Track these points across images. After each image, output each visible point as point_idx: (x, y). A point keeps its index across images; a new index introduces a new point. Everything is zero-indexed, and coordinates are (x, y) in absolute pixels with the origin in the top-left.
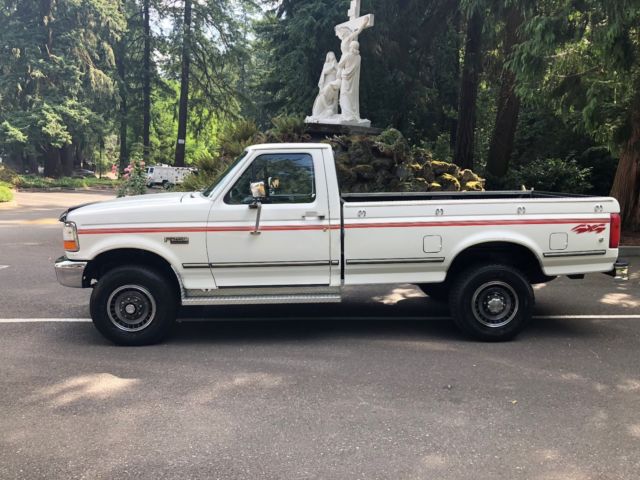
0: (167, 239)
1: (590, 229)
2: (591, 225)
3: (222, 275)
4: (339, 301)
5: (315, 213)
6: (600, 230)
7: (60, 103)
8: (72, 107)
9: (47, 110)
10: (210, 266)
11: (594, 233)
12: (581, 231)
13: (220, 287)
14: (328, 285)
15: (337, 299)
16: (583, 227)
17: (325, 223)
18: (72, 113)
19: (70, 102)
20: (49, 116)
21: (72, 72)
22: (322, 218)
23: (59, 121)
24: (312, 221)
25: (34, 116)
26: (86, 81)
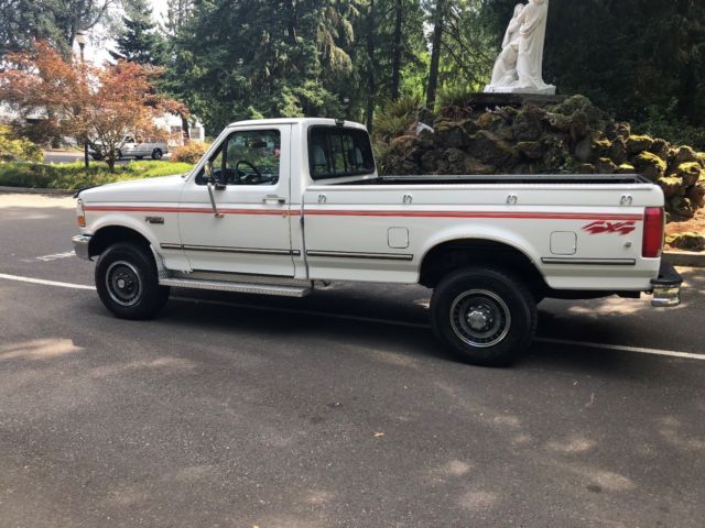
0: (148, 219)
1: (611, 228)
2: (613, 222)
3: (196, 258)
4: (300, 295)
5: (275, 196)
6: (626, 231)
7: (298, 85)
8: (310, 88)
9: (286, 93)
10: (183, 248)
11: (616, 235)
12: (596, 230)
13: (195, 271)
14: (292, 277)
15: (298, 292)
16: (598, 225)
17: (285, 207)
18: (309, 94)
19: (309, 83)
20: (287, 99)
21: (310, 53)
22: (282, 202)
23: (296, 103)
24: (272, 205)
25: (275, 99)
26: (325, 61)
